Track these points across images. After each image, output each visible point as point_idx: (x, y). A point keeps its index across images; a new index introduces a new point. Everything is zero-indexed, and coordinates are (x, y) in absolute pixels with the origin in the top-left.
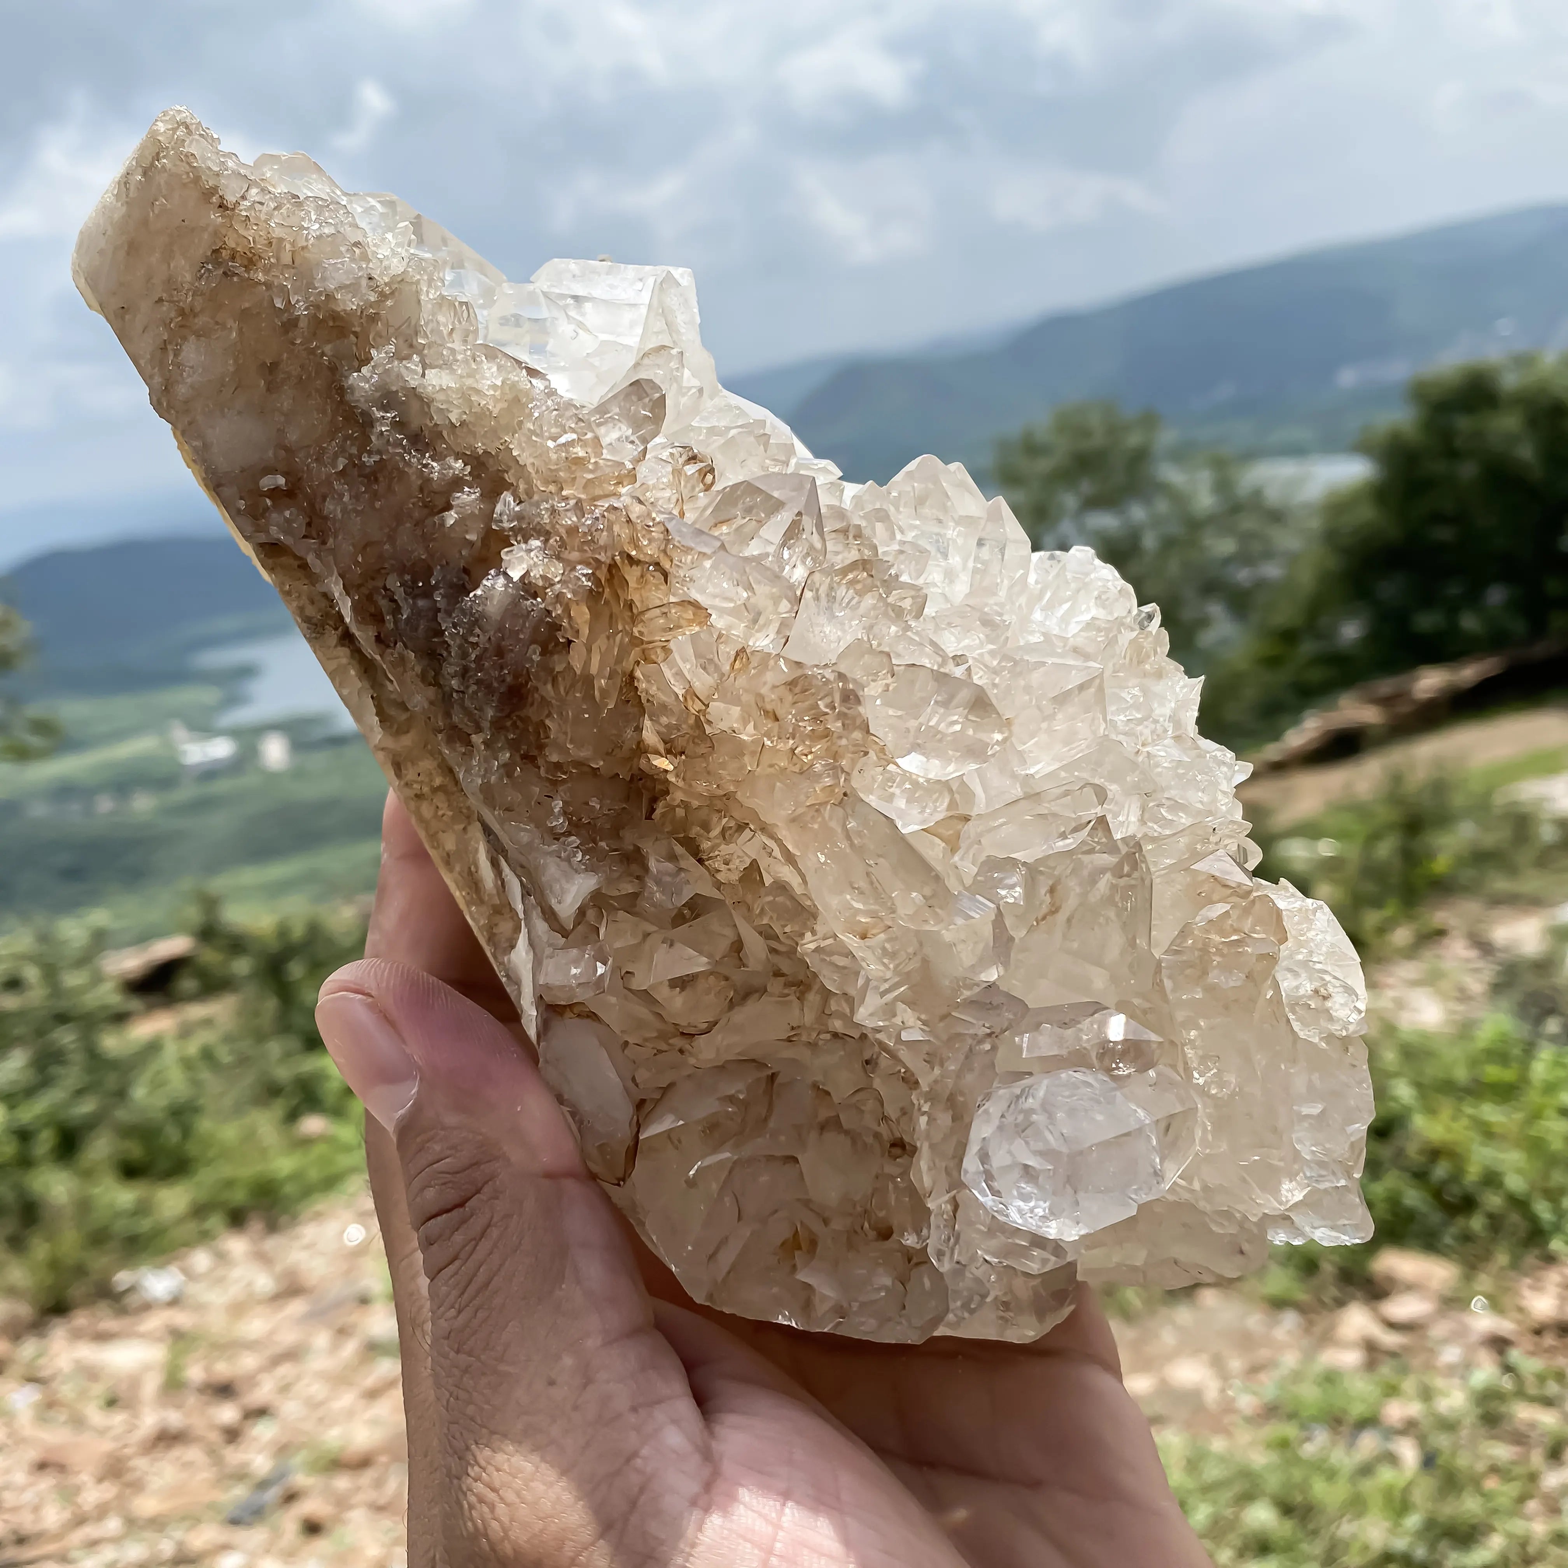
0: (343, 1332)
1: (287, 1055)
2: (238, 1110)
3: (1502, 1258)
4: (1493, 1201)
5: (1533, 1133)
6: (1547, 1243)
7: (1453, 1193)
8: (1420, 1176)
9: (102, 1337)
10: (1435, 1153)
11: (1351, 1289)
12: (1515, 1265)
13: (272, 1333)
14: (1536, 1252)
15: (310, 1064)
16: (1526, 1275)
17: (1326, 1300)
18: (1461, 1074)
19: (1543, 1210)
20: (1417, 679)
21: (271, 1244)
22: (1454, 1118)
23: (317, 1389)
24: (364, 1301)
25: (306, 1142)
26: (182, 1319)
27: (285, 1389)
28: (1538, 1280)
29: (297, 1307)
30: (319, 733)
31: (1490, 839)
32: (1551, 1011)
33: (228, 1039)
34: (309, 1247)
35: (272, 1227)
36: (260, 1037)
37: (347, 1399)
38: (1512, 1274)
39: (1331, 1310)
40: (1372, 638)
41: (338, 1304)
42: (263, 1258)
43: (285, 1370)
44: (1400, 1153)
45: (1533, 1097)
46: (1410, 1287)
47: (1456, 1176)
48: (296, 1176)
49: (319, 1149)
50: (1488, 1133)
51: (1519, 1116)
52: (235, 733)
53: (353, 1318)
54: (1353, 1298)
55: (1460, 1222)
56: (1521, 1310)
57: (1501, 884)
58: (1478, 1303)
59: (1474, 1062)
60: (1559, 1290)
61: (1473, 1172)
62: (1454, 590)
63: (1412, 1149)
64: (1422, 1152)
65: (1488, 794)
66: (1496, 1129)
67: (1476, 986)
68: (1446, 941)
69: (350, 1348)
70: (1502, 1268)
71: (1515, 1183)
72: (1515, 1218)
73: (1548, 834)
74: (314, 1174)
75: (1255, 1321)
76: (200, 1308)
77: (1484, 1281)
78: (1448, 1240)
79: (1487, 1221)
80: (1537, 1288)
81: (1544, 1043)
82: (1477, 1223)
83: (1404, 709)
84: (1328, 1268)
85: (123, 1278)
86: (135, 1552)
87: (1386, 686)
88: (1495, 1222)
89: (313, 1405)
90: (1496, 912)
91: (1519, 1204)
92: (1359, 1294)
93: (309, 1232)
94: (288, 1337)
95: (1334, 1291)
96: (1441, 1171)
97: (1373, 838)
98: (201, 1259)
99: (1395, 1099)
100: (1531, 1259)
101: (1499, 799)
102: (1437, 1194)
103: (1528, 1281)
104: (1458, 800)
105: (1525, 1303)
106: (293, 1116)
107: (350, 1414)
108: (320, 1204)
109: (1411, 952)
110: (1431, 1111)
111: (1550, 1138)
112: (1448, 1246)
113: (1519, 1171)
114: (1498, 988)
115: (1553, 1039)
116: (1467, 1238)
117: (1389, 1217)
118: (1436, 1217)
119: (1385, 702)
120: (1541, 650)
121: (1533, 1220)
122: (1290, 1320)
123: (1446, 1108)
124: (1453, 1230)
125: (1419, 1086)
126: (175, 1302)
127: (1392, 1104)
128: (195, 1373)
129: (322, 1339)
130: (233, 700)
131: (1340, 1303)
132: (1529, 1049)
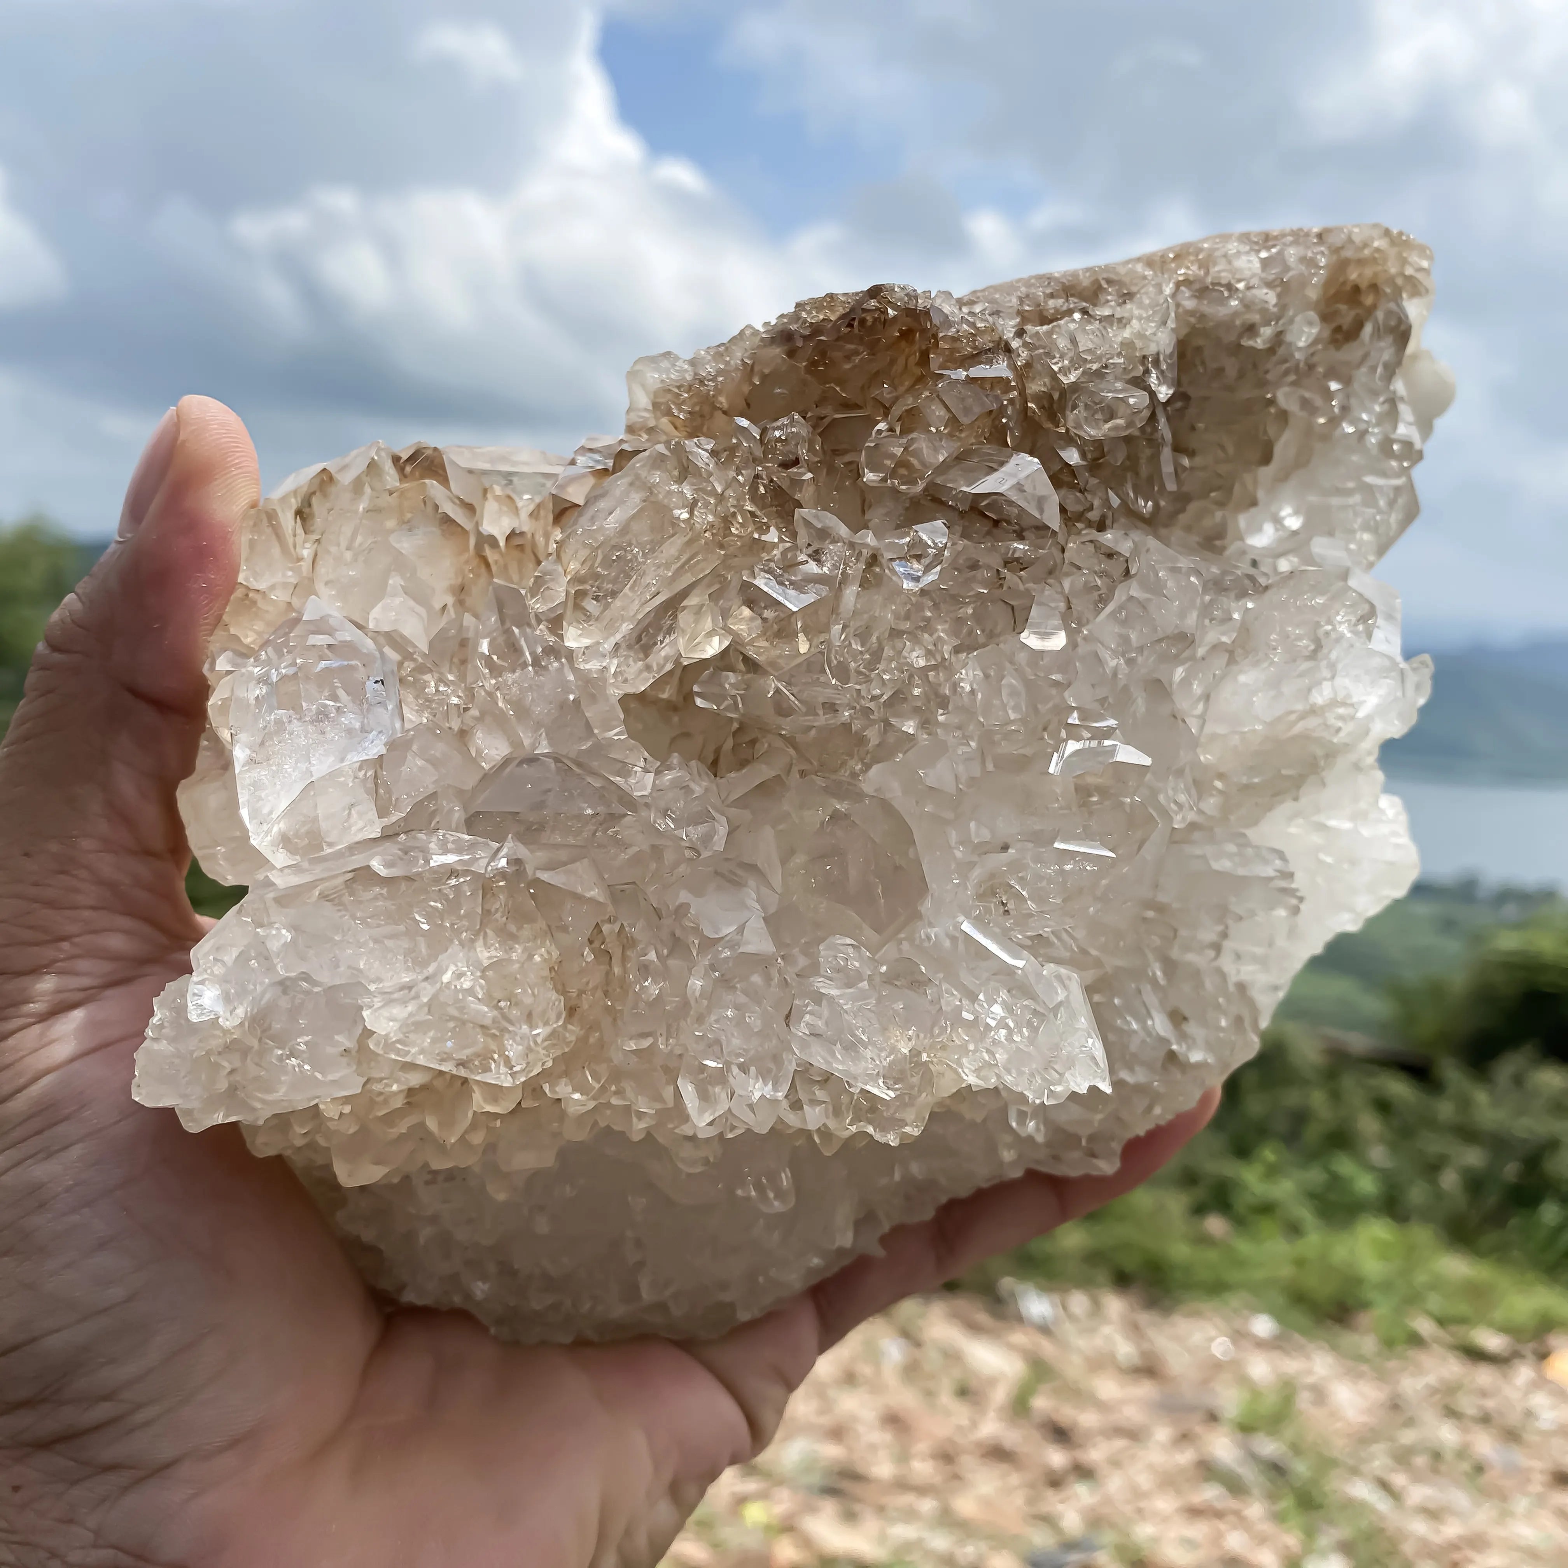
0: (1184, 1438)
9: (974, 1328)
21: (1144, 1318)
23: (1144, 1481)
25: (1204, 1240)
26: (1047, 1348)
27: (1115, 1463)
29: (1145, 1389)
37: (1165, 1504)
42: (1134, 1330)
43: (1120, 1443)
49: (1216, 1253)
53: (1198, 1429)
69: (1185, 1457)
76: (1063, 1345)
85: (1007, 1283)
86: (941, 1542)
89: (1137, 1494)
94: (1132, 1414)
98: (1079, 1301)
106: (1199, 1210)
126: (1045, 1329)
128: (1041, 1403)
129: (1162, 1434)
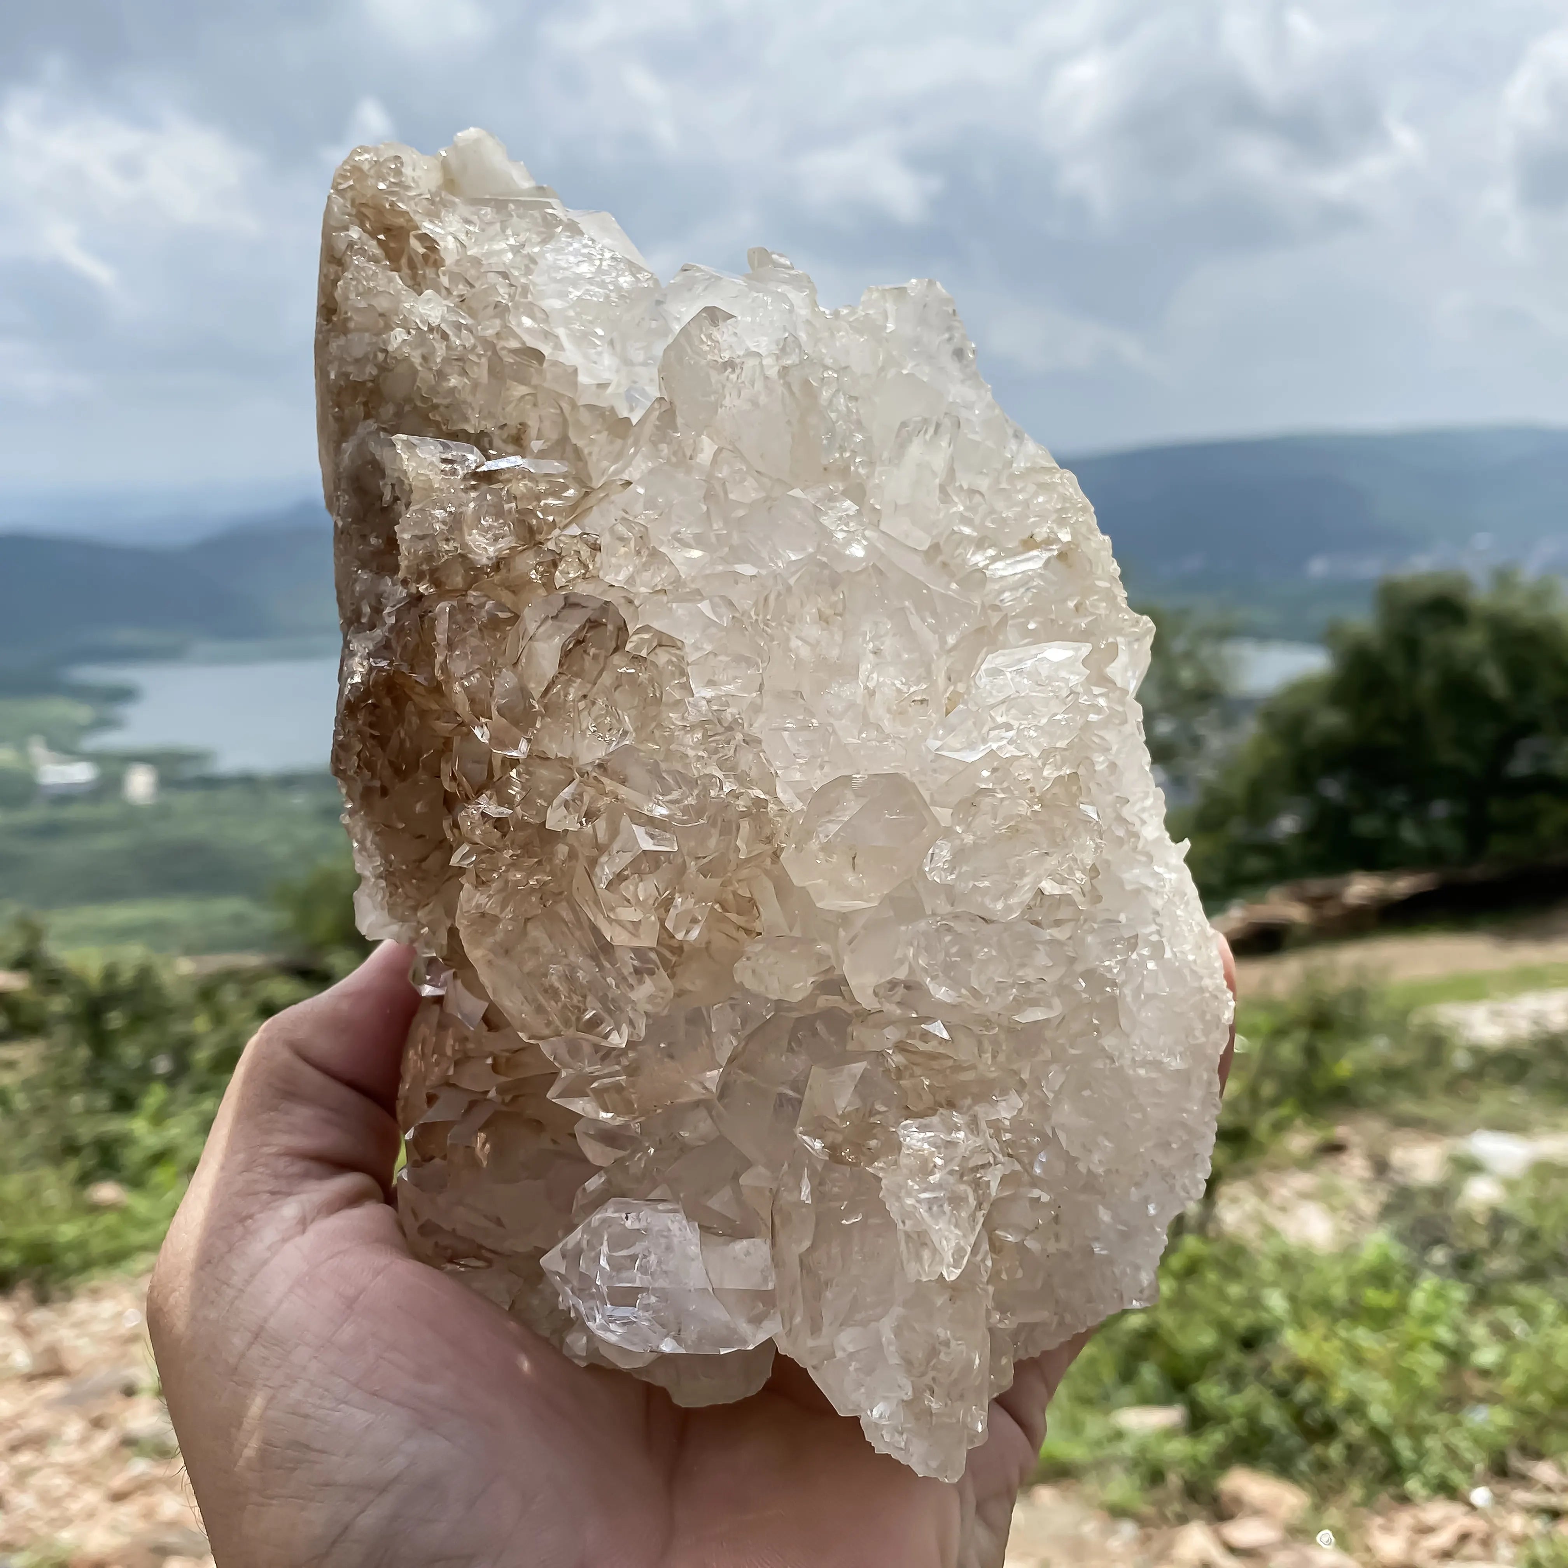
0: (98, 1424)
1: (90, 1111)
2: (25, 1163)
3: (1356, 1492)
4: (1354, 1430)
5: (1404, 1364)
6: (1403, 1482)
7: (1314, 1417)
8: (1283, 1393)
10: (1300, 1372)
11: (1195, 1507)
12: (1368, 1502)
13: (21, 1415)
14: (1392, 1490)
15: (115, 1125)
16: (1379, 1513)
17: (1169, 1514)
18: (1339, 1293)
19: (1403, 1446)
20: (1348, 884)
21: (39, 1316)
22: (1326, 1338)
23: (60, 1483)
24: (130, 1391)
25: (96, 1209)
27: (19, 1479)
28: (1390, 1520)
29: (54, 1388)
30: (190, 771)
31: (1402, 1059)
32: (1438, 1241)
33: (28, 1085)
34: (79, 1325)
35: (43, 1300)
36: (63, 1088)
37: (91, 1497)
38: (1364, 1511)
39: (1173, 1526)
40: (1309, 835)
41: (102, 1392)
42: (24, 1331)
43: (25, 1457)
44: (1264, 1369)
45: (1410, 1327)
46: (1257, 1512)
47: (1318, 1401)
48: (79, 1245)
49: (110, 1219)
50: (1358, 1359)
51: (1392, 1345)
52: (96, 758)
53: (114, 1409)
54: (1198, 1517)
55: (1318, 1449)
56: (1368, 1549)
57: (1407, 1106)
58: (1325, 1536)
59: (1354, 1282)
60: (1409, 1534)
61: (1338, 1396)
62: (1398, 798)
63: (1278, 1367)
64: (1288, 1369)
65: (1405, 1014)
66: (1369, 1356)
67: (1368, 1206)
68: (1344, 1157)
69: (104, 1440)
70: (1355, 1505)
71: (1378, 1414)
72: (1374, 1451)
73: (1461, 1060)
74: (98, 1246)
75: (1090, 1528)
77: (1334, 1515)
78: (1303, 1465)
79: (1345, 1452)
80: (1387, 1529)
81: (1428, 1273)
82: (1335, 1452)
83: (1331, 911)
84: (1174, 1480)
87: (1316, 886)
88: (1353, 1453)
89: (48, 1499)
90: (1399, 1135)
91: (1380, 1436)
92: (1204, 1513)
93: (81, 1307)
94: (37, 1422)
95: (1177, 1507)
96: (1304, 1392)
97: (1280, 1033)
99: (1266, 1309)
100: (1384, 1497)
101: (1416, 1020)
102: (1298, 1414)
103: (1379, 1521)
104: (1375, 1013)
105: (1371, 1542)
106: (85, 1179)
107: (90, 1515)
108: (98, 1278)
109: (1305, 1163)
110: (1302, 1326)
111: (1420, 1371)
112: (1302, 1473)
113: (1386, 1403)
114: (1387, 1211)
115: (1438, 1269)
116: (1322, 1466)
117: (1244, 1434)
118: (1295, 1441)
119: (1315, 902)
120: (1477, 872)
121: (1392, 1455)
122: (1128, 1529)
123: (1319, 1326)
124: (1309, 1457)
125: (1292, 1298)
127: (1264, 1315)
129: (74, 1428)
130: (104, 724)
131: (1183, 1520)
132: (1412, 1278)
